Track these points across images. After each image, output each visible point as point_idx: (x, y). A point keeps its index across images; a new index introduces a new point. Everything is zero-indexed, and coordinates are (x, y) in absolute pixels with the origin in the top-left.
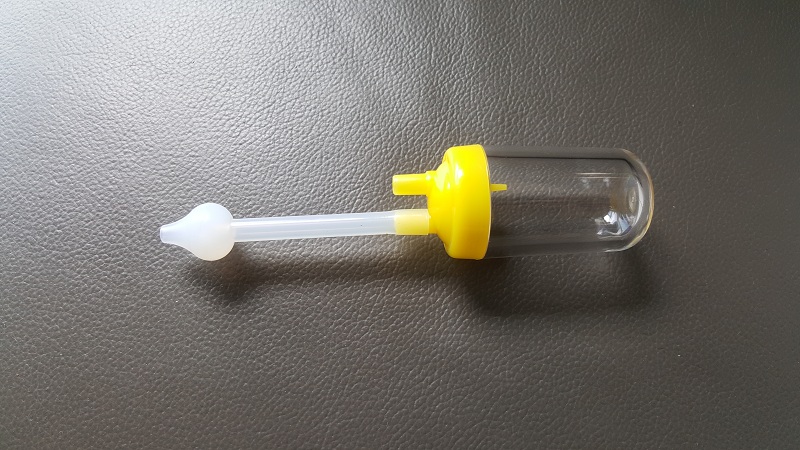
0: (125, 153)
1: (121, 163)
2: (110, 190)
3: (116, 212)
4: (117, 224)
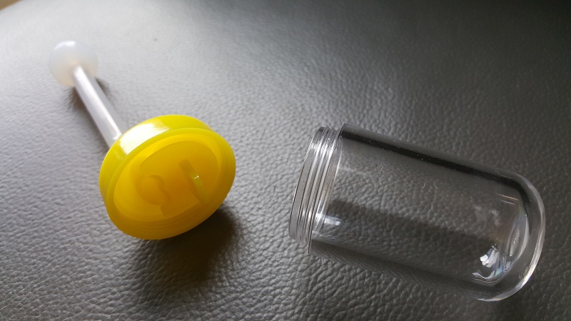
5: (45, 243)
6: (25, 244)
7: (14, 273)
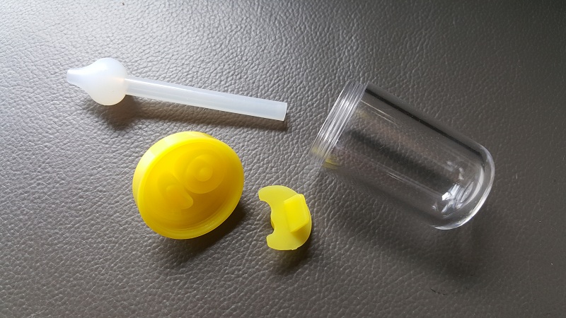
0: (39, 184)
1: (34, 194)
2: (20, 220)
3: (24, 243)
4: (23, 255)
5: (105, 228)
6: (87, 232)
7: (89, 258)
